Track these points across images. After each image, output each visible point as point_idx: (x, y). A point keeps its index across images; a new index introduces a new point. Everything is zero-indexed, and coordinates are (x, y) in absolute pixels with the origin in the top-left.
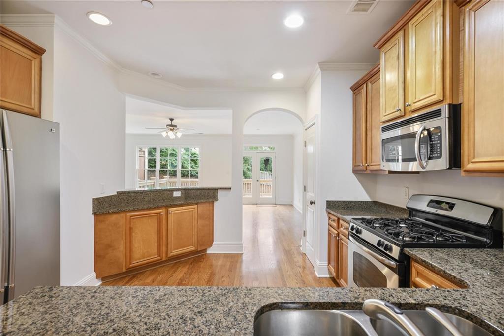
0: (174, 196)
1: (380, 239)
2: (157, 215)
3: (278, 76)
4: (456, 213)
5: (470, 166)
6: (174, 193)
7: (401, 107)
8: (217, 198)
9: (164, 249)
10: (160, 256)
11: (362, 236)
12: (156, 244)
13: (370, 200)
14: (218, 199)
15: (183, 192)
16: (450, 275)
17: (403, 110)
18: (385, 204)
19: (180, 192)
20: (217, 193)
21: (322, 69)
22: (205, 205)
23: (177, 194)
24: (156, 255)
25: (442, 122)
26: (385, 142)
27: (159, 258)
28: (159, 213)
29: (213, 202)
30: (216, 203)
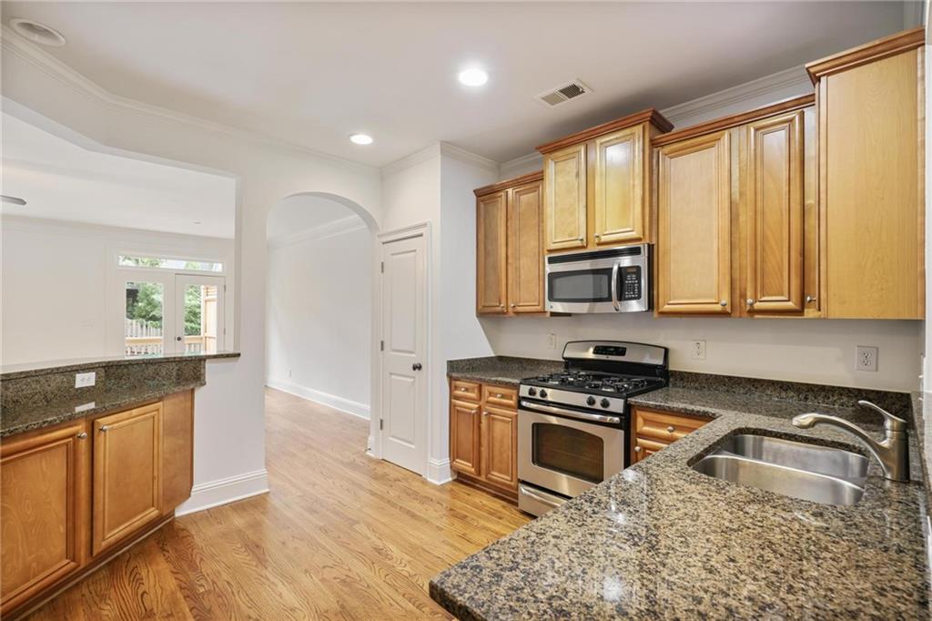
0: (77, 386)
1: (589, 395)
2: (67, 444)
3: (362, 139)
4: (630, 357)
5: (667, 308)
6: (79, 377)
7: (583, 236)
8: (204, 380)
9: (83, 535)
10: (74, 560)
11: (549, 398)
12: (62, 529)
13: (493, 355)
14: (206, 380)
15: (102, 373)
16: (693, 410)
17: (585, 240)
18: (518, 358)
19: (92, 375)
20: (204, 368)
21: (443, 152)
22: (176, 400)
23: (85, 380)
24: (61, 560)
25: (641, 261)
26: (553, 276)
27: (73, 564)
28: (72, 436)
29: (193, 390)
30: (200, 394)
